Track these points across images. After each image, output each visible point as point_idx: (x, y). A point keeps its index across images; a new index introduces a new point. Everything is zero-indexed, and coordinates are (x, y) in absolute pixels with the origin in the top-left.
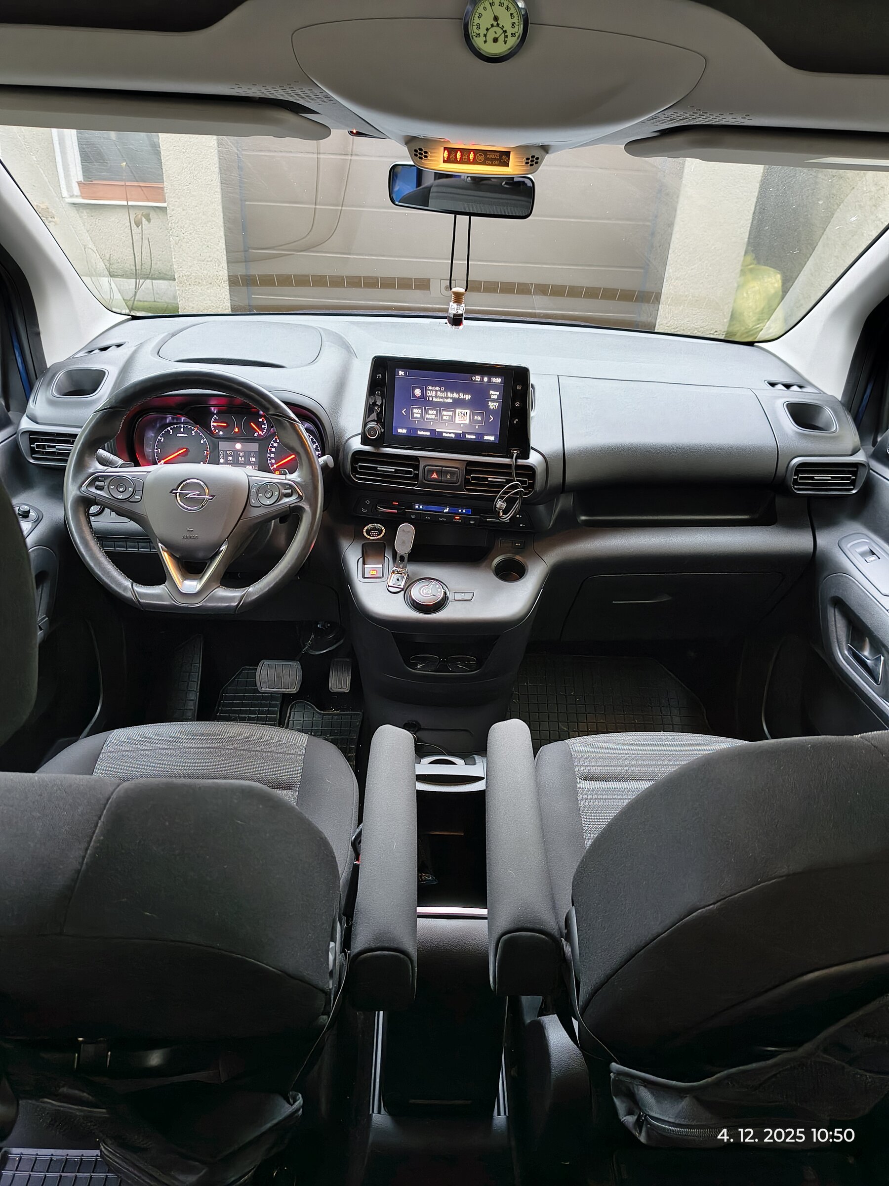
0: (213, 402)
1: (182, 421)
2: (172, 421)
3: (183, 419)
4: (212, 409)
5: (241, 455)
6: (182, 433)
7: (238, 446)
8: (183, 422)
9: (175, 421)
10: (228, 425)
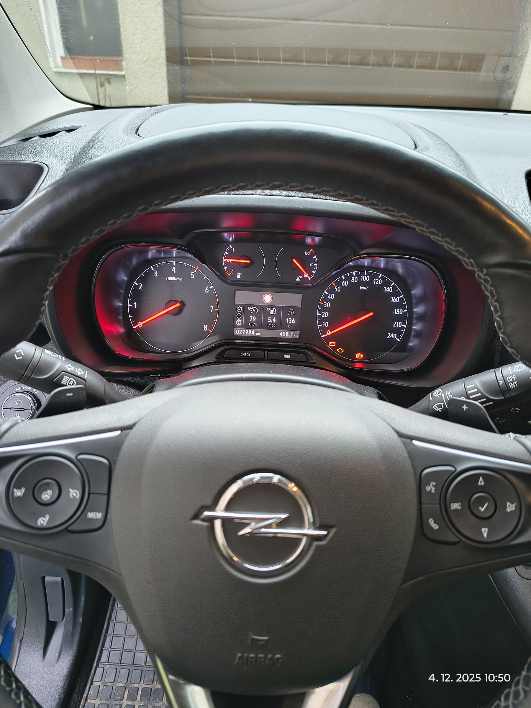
0: (226, 223)
1: (174, 255)
2: (157, 256)
3: (175, 253)
4: (226, 235)
5: (272, 312)
6: (173, 275)
7: (268, 298)
8: (176, 257)
9: (162, 255)
10: (252, 263)
